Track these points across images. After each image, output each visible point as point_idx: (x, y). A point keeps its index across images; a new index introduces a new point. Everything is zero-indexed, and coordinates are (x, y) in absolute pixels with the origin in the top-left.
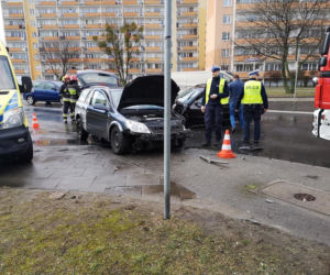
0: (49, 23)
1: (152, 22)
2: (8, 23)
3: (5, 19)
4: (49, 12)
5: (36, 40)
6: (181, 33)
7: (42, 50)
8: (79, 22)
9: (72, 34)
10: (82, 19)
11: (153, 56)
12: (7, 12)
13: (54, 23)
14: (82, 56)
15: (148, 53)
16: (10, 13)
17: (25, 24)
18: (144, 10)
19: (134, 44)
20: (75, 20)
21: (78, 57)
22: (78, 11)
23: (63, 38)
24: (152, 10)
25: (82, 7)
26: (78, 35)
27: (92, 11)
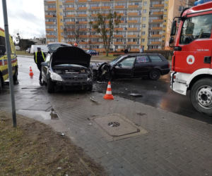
0: (70, 14)
1: (133, 11)
2: (47, 14)
3: (46, 11)
4: (70, 6)
5: (62, 24)
6: (152, 18)
7: (65, 30)
8: (88, 13)
9: (83, 20)
10: (89, 10)
11: (132, 34)
12: (47, 7)
13: (73, 14)
14: (88, 34)
15: (129, 32)
16: (49, 8)
17: (56, 14)
18: (128, 4)
19: (115, 26)
20: (85, 12)
21: (85, 34)
22: (87, 6)
23: (77, 23)
24: (134, 4)
25: (90, 3)
26: (86, 21)
27: (95, 5)
